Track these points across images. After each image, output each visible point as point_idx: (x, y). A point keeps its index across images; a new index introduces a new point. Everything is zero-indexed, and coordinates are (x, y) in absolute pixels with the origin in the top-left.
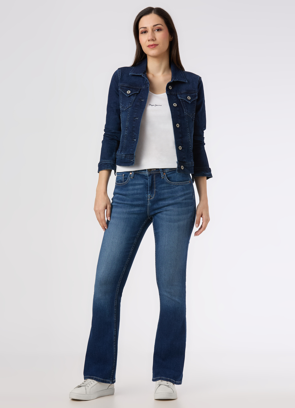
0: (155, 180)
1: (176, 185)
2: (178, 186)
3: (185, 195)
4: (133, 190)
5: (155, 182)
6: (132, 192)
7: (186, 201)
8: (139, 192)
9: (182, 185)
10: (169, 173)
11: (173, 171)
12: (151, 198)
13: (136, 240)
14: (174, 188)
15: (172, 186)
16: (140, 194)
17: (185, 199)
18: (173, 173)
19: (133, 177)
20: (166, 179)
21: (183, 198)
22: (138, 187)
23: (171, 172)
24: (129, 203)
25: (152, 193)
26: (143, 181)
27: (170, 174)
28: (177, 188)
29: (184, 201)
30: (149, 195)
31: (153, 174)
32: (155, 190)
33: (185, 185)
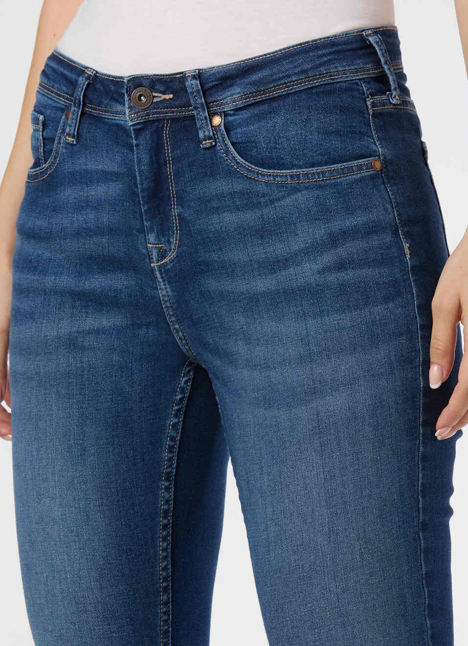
0: (168, 153)
1: (281, 186)
2: (296, 190)
3: (333, 240)
4: (82, 206)
5: (170, 169)
6: (78, 220)
7: (348, 276)
8: (106, 219)
9: (319, 187)
10: (245, 114)
11: (265, 107)
12: (162, 255)
13: (167, 489)
14: (272, 202)
15: (261, 188)
16: (111, 231)
17: (341, 266)
18: (260, 117)
19: (78, 137)
20: (227, 152)
21: (328, 258)
22: (98, 191)
23: (256, 110)
24: (66, 281)
25: (163, 232)
26: (118, 158)
27: (247, 122)
28: (288, 201)
29: (332, 278)
30: (151, 237)
31: (158, 121)
32: (175, 211)
33: (335, 185)
